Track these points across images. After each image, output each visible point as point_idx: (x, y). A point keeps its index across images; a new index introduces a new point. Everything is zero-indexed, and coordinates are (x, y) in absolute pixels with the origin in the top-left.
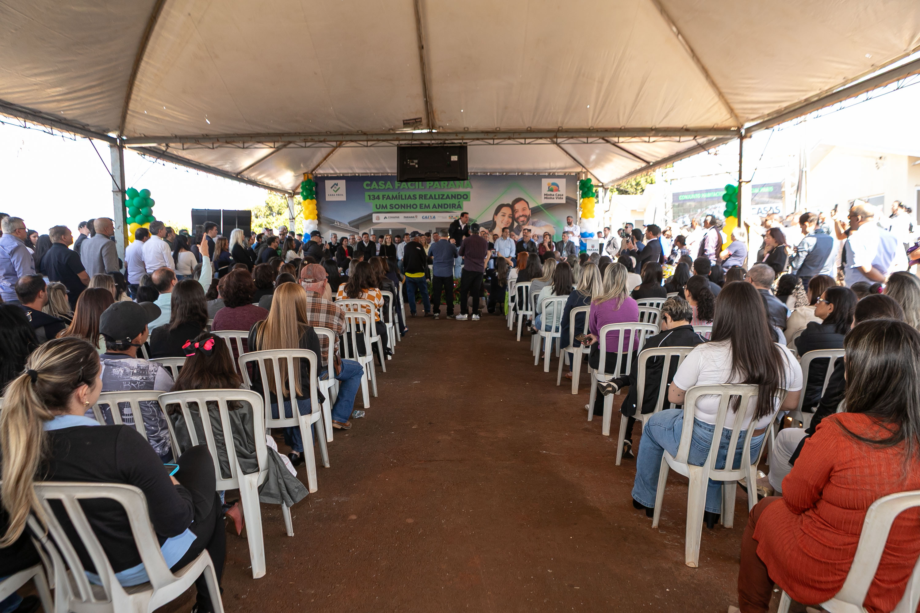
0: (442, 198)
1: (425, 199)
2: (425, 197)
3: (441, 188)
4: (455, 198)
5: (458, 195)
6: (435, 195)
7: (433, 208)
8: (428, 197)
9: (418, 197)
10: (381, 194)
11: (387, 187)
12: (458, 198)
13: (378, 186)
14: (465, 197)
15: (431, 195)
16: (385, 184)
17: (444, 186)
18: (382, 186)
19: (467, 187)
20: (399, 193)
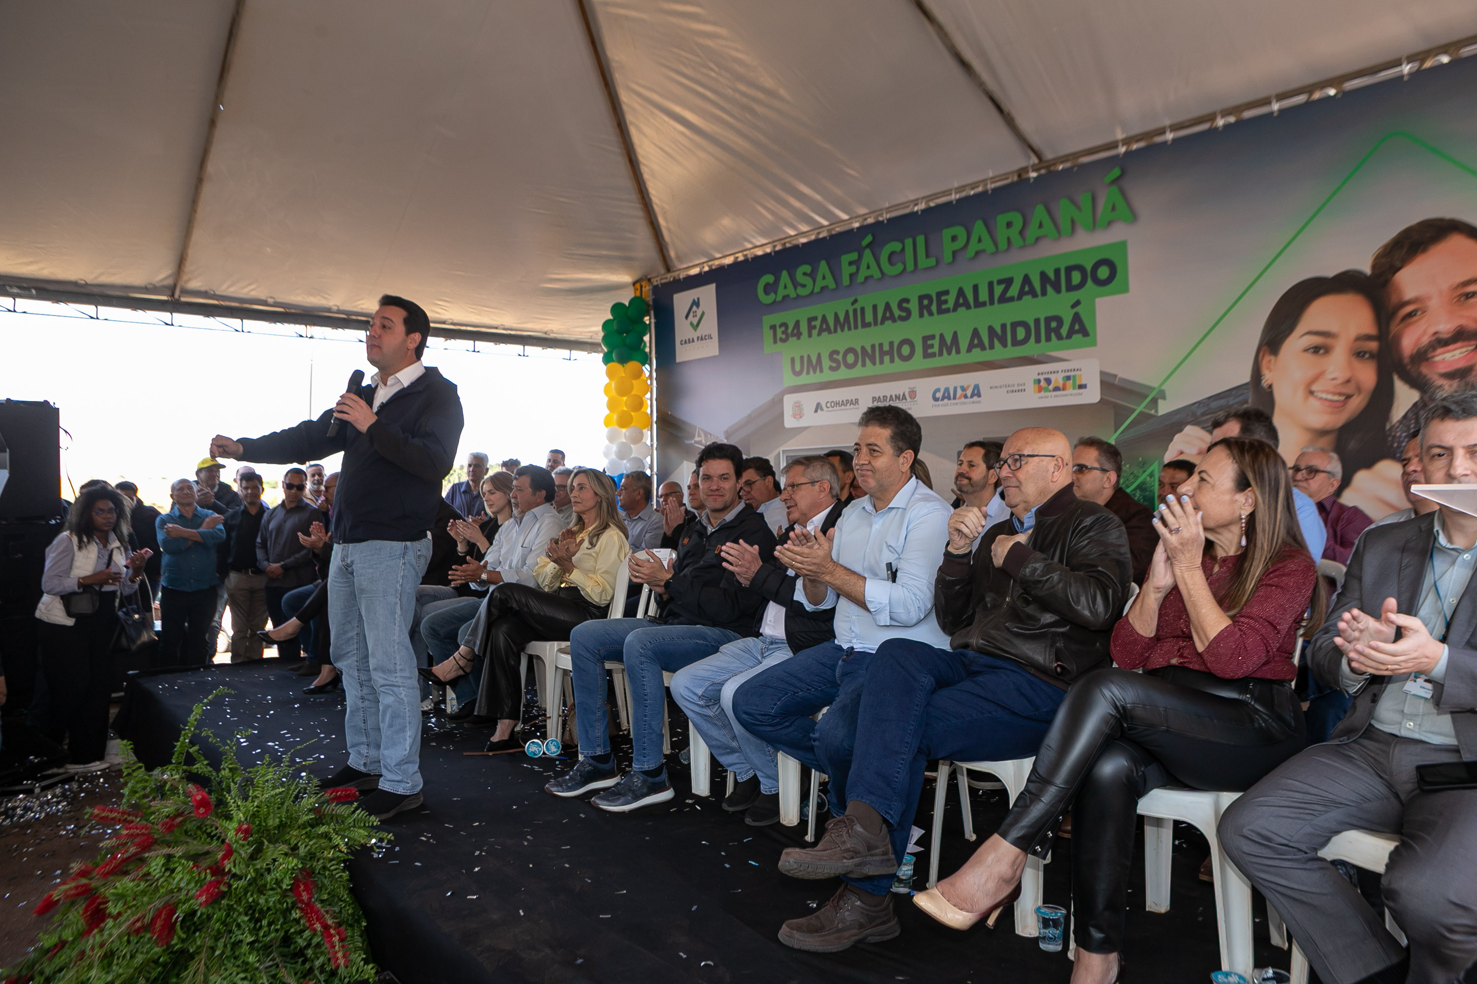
0: (1003, 299)
1: (941, 311)
2: (940, 303)
3: (997, 252)
4: (1058, 290)
5: (1069, 270)
6: (976, 288)
7: (969, 350)
8: (951, 299)
9: (914, 306)
10: (802, 314)
11: (820, 283)
12: (1070, 288)
13: (795, 284)
14: (1103, 272)
15: (961, 292)
16: (812, 275)
17: (1009, 239)
18: (804, 286)
19: (1110, 223)
20: (855, 301)
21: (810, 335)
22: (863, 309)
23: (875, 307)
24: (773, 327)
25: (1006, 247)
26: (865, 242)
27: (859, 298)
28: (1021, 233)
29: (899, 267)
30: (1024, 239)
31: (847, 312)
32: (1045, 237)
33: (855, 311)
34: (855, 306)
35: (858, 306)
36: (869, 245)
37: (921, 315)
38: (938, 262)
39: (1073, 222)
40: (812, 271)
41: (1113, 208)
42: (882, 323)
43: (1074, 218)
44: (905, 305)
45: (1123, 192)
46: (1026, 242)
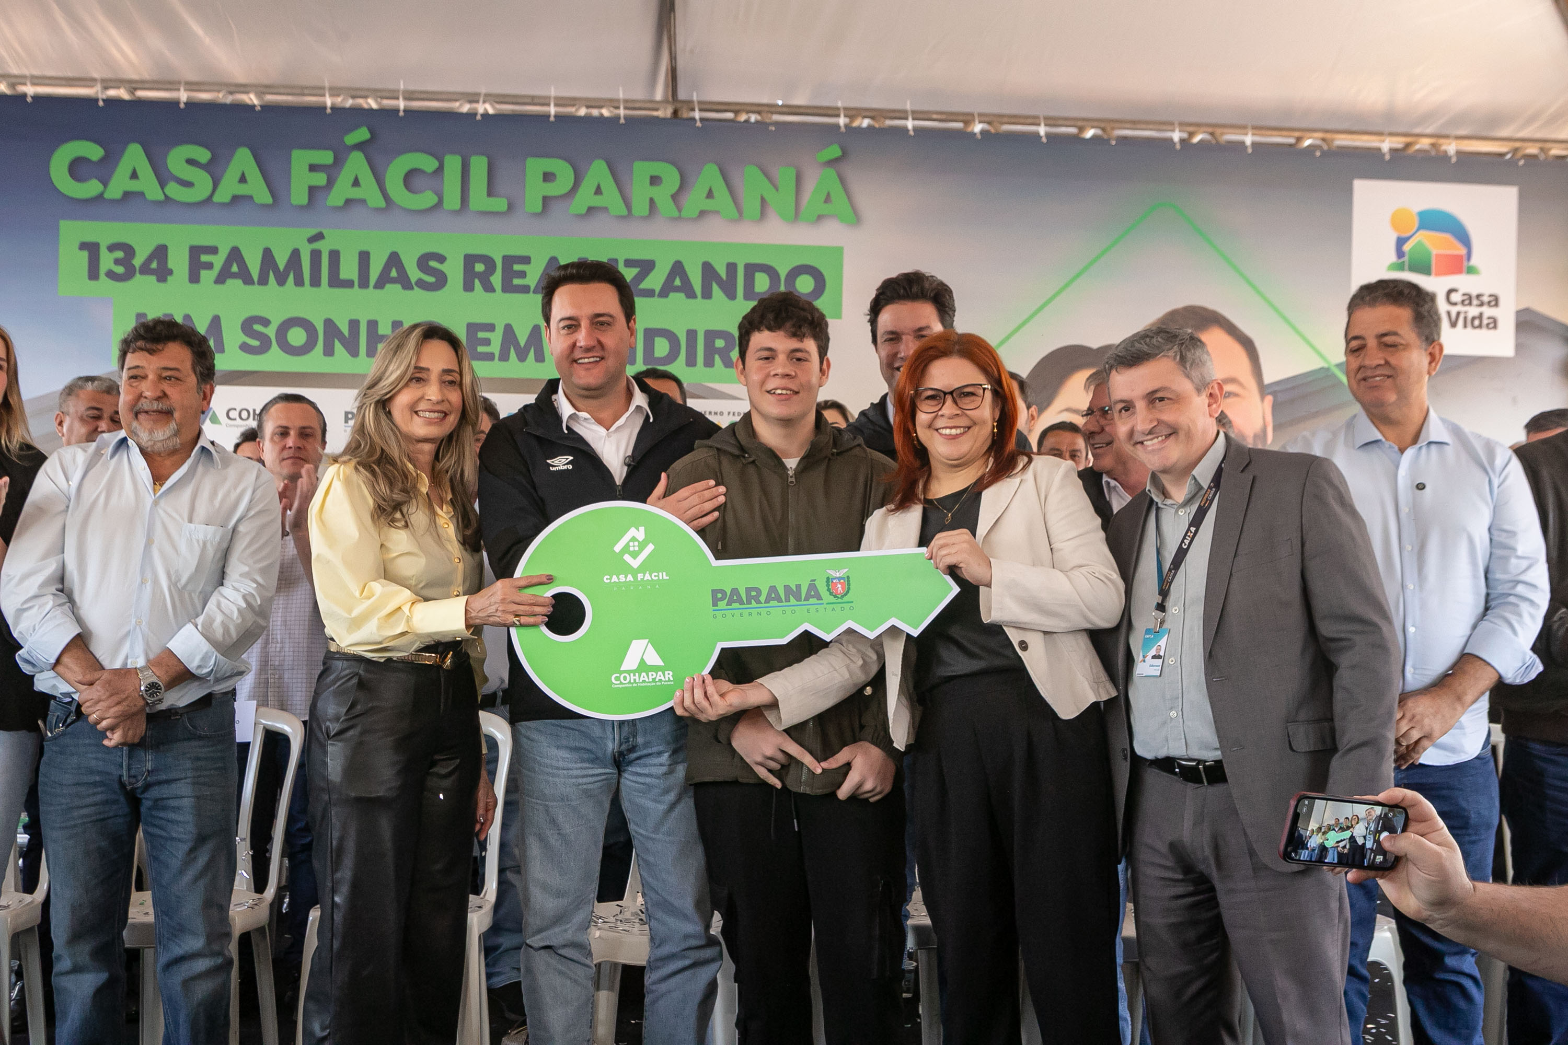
3: (628, 216)
5: (751, 269)
11: (229, 188)
12: (751, 295)
13: (163, 177)
14: (805, 284)
16: (215, 169)
17: (652, 201)
18: (188, 184)
19: (820, 218)
20: (319, 237)
21: (194, 278)
22: (335, 256)
23: (364, 258)
24: (92, 249)
25: (646, 212)
26: (352, 138)
27: (325, 232)
28: (675, 197)
29: (427, 199)
30: (680, 211)
31: (296, 254)
32: (717, 212)
33: (316, 256)
34: (316, 246)
35: (324, 247)
36: (359, 146)
37: (468, 287)
38: (511, 206)
39: (763, 201)
40: (212, 161)
41: (828, 199)
42: (380, 285)
43: (766, 197)
44: (433, 264)
45: (842, 180)
46: (684, 214)
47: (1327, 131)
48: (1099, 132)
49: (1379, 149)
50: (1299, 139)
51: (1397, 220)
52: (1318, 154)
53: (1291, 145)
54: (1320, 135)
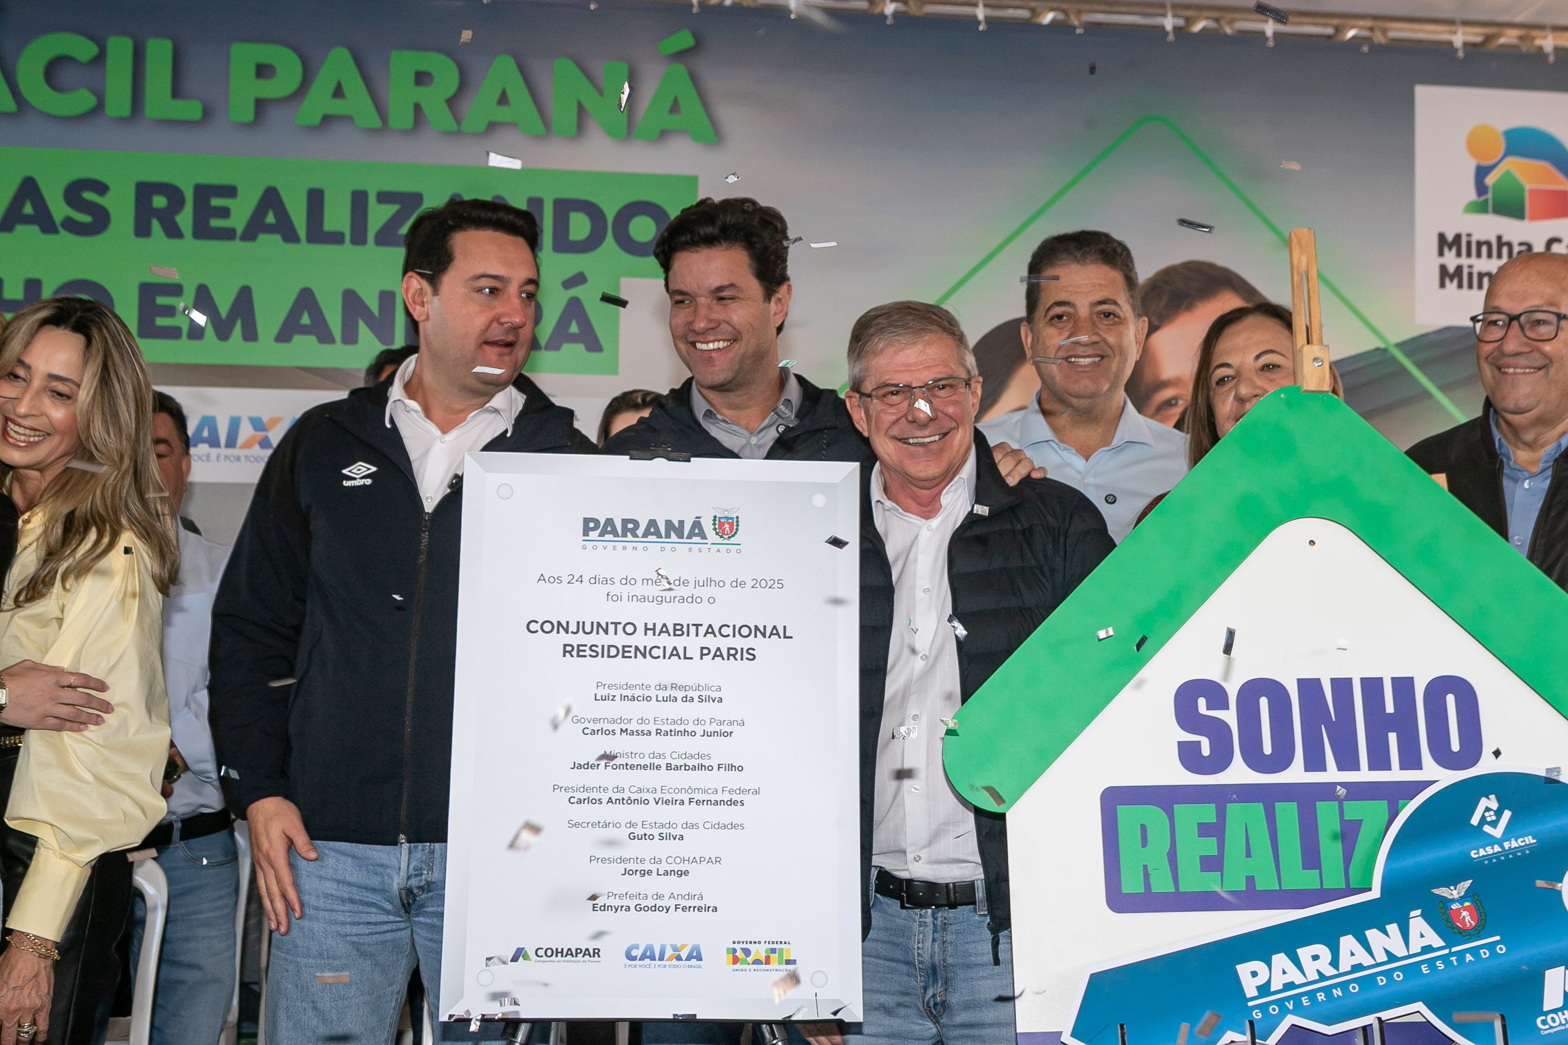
0: (391, 237)
3: (382, 128)
5: (564, 207)
8: (240, 209)
9: (119, 204)
15: (271, 199)
17: (417, 108)
19: (664, 134)
25: (409, 123)
28: (452, 102)
29: (83, 100)
30: (458, 120)
32: (514, 125)
37: (142, 230)
38: (207, 113)
39: (581, 108)
41: (675, 108)
42: (6, 226)
43: (585, 103)
44: (89, 196)
45: (695, 80)
46: (464, 128)
47: (1376, 18)
48: (1061, 16)
49: (1450, 43)
50: (1338, 29)
51: (1474, 144)
52: (1365, 49)
53: (1329, 37)
54: (1368, 23)
